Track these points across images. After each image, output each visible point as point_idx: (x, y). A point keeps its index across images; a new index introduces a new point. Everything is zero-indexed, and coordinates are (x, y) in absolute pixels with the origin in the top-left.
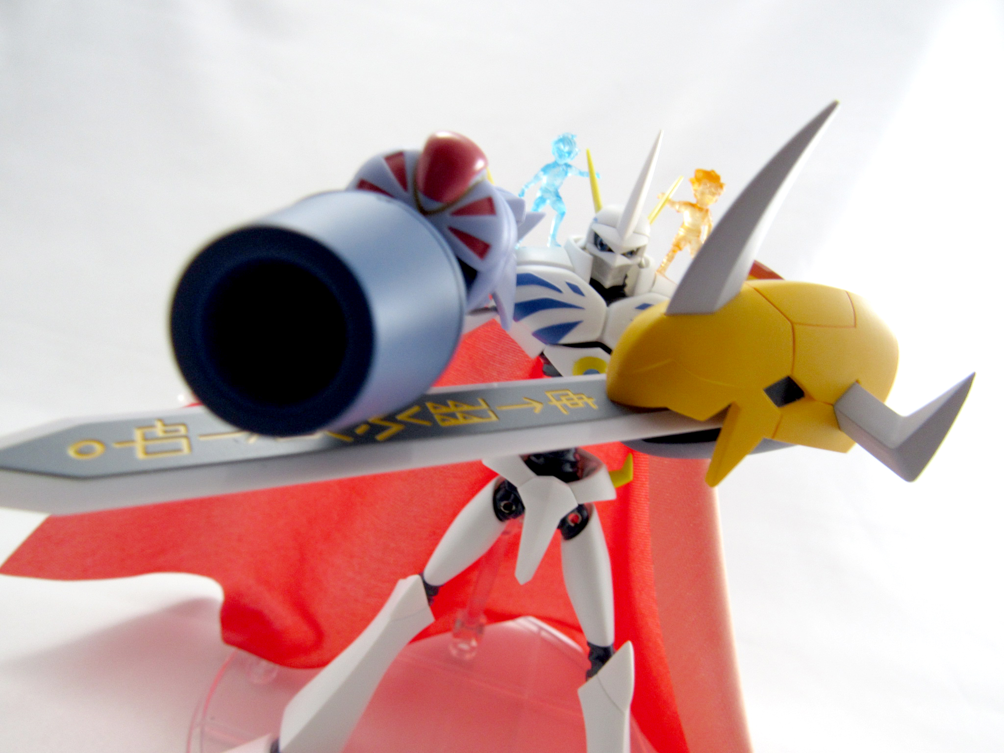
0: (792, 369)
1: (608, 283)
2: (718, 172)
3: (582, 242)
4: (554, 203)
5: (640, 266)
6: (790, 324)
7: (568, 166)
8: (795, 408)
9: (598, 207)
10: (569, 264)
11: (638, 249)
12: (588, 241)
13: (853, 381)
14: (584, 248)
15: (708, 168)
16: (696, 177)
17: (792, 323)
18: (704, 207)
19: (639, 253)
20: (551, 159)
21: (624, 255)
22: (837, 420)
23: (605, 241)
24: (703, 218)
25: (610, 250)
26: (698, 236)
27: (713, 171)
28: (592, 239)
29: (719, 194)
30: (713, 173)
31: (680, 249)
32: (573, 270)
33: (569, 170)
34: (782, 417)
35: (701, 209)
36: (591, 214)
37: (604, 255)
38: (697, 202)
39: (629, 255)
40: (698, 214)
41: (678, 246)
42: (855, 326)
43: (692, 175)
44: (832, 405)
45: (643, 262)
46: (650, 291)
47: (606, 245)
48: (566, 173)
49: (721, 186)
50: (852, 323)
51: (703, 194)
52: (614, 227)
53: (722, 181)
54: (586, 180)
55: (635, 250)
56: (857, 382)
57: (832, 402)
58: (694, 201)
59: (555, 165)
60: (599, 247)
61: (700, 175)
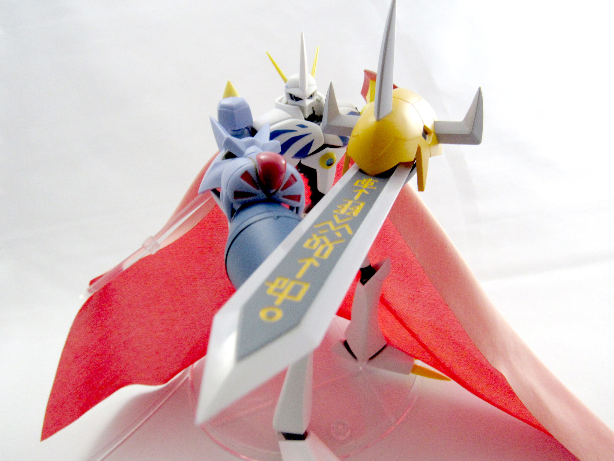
0: (423, 123)
3: (285, 100)
5: (318, 100)
9: (285, 80)
11: (313, 93)
12: (287, 99)
14: (287, 103)
17: (412, 104)
19: (314, 94)
21: (308, 98)
22: (438, 139)
23: (296, 96)
25: (300, 99)
28: (289, 97)
32: (294, 117)
36: (284, 85)
39: (311, 98)
44: (435, 133)
45: (318, 98)
47: (298, 98)
52: (298, 87)
60: (294, 99)
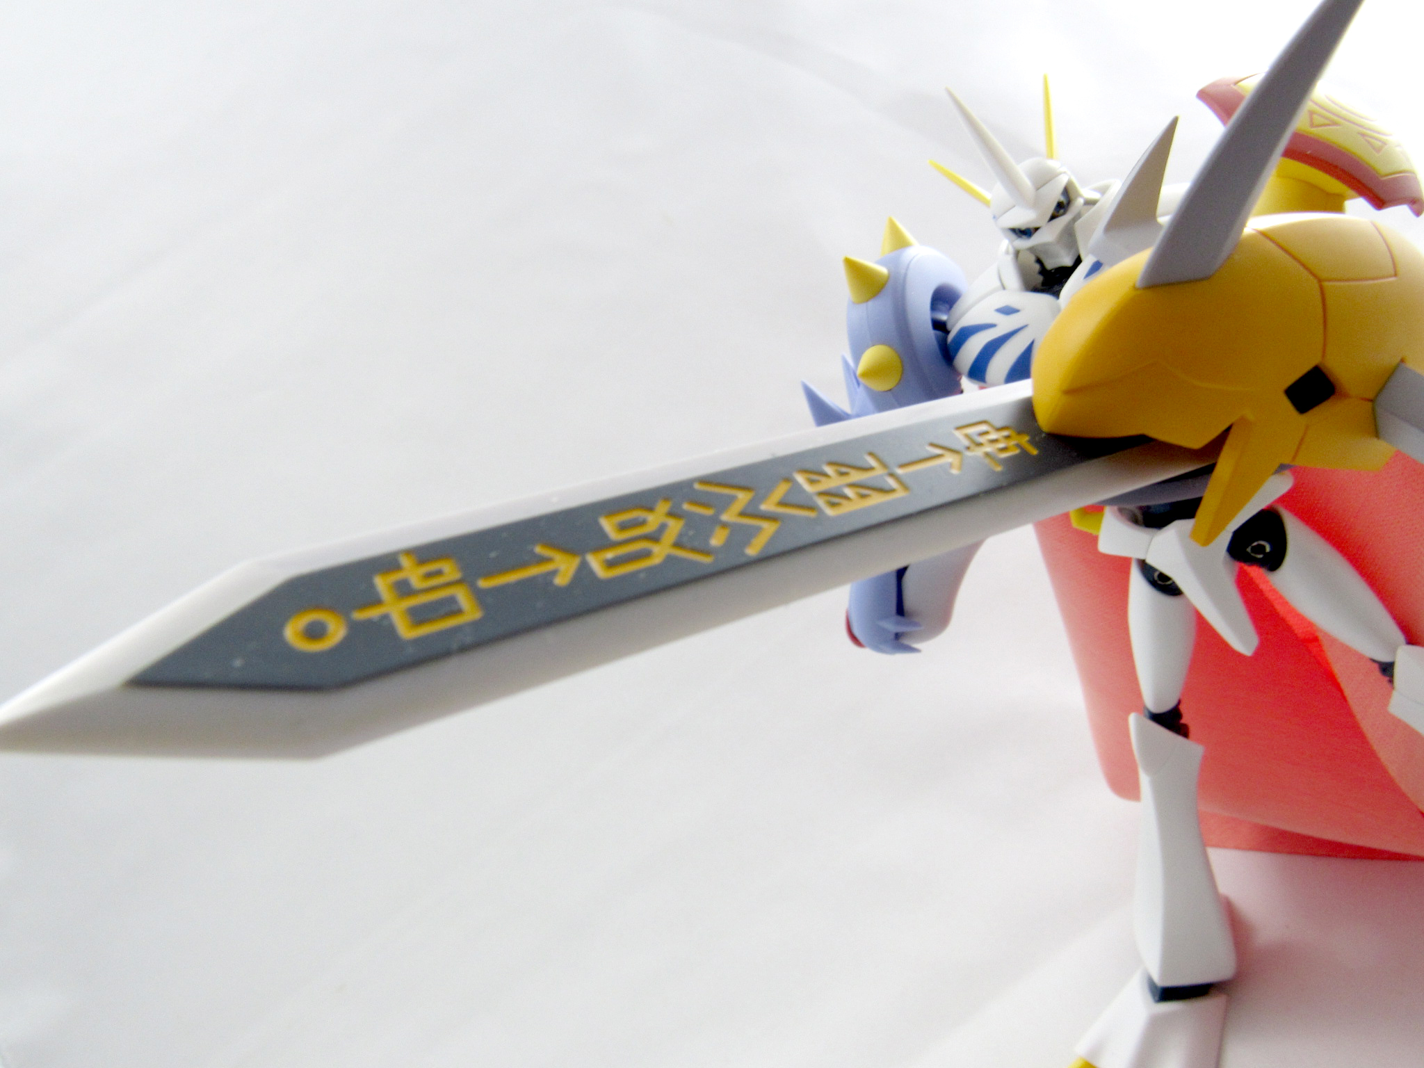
0: (1324, 356)
6: (1315, 281)
8: (1323, 414)
11: (1065, 193)
13: (1397, 360)
17: (1320, 281)
21: (1052, 218)
22: (1375, 419)
23: (1024, 227)
25: (1037, 229)
34: (1307, 427)
37: (1036, 238)
39: (1062, 211)
42: (1395, 275)
44: (1371, 401)
47: (1029, 228)
50: (1393, 272)
55: (1062, 199)
56: (1402, 361)
57: (1371, 395)
60: (1025, 236)
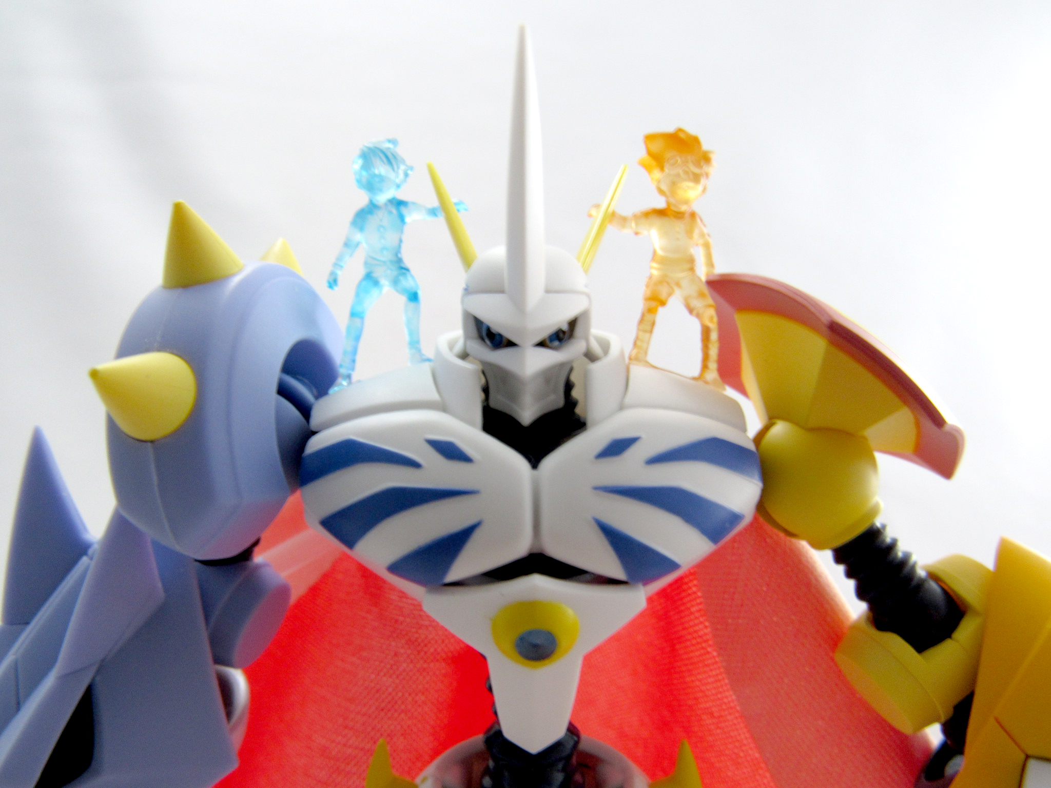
1: (527, 414)
2: (692, 129)
4: (395, 282)
5: (591, 357)
7: (399, 204)
9: (466, 259)
10: (434, 396)
11: (573, 324)
12: (467, 336)
14: (464, 356)
15: (669, 128)
16: (650, 153)
18: (683, 208)
19: (579, 331)
20: (362, 199)
21: (542, 344)
23: (495, 328)
24: (689, 233)
25: (511, 344)
26: (692, 269)
27: (680, 130)
28: (472, 332)
29: (707, 175)
30: (682, 135)
31: (663, 303)
32: (442, 407)
33: (404, 210)
35: (679, 215)
36: (459, 278)
37: (501, 357)
38: (668, 203)
40: (679, 227)
41: (655, 301)
43: (641, 152)
45: (596, 348)
46: (622, 407)
47: (500, 336)
48: (402, 218)
49: (706, 158)
51: (673, 184)
53: (705, 146)
54: (441, 220)
55: (565, 327)
58: (661, 203)
59: (372, 208)
60: (488, 342)
61: (656, 147)
